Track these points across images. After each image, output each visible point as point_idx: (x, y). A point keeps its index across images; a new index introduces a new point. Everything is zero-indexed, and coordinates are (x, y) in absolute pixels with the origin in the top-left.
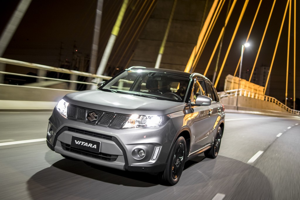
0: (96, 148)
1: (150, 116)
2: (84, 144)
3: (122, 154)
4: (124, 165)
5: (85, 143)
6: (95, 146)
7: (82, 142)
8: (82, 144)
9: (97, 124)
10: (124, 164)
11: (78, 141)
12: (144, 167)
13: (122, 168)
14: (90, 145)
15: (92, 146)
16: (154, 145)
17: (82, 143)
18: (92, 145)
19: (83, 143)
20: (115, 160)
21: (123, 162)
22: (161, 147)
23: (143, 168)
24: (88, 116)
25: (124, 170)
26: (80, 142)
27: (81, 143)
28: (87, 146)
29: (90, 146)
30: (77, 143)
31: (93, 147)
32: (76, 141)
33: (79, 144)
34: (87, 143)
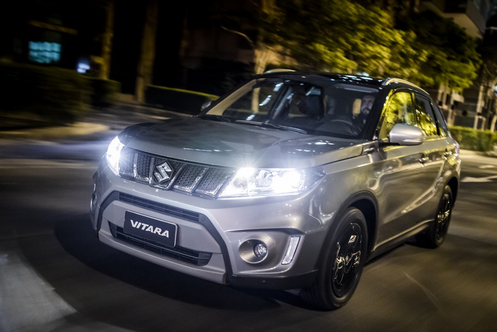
0: (168, 236)
1: (280, 171)
2: (147, 227)
3: (220, 252)
5: (148, 226)
6: (166, 234)
7: (143, 224)
8: (143, 229)
9: (171, 188)
10: (223, 271)
11: (137, 223)
12: (265, 279)
13: (220, 279)
14: (158, 231)
15: (161, 233)
16: (286, 233)
18: (160, 230)
19: (145, 225)
21: (222, 267)
22: (302, 238)
23: (264, 281)
24: (155, 170)
26: (140, 224)
27: (142, 226)
28: (152, 231)
29: (157, 233)
30: (134, 226)
31: (163, 234)
32: (132, 221)
33: (138, 227)
34: (151, 227)
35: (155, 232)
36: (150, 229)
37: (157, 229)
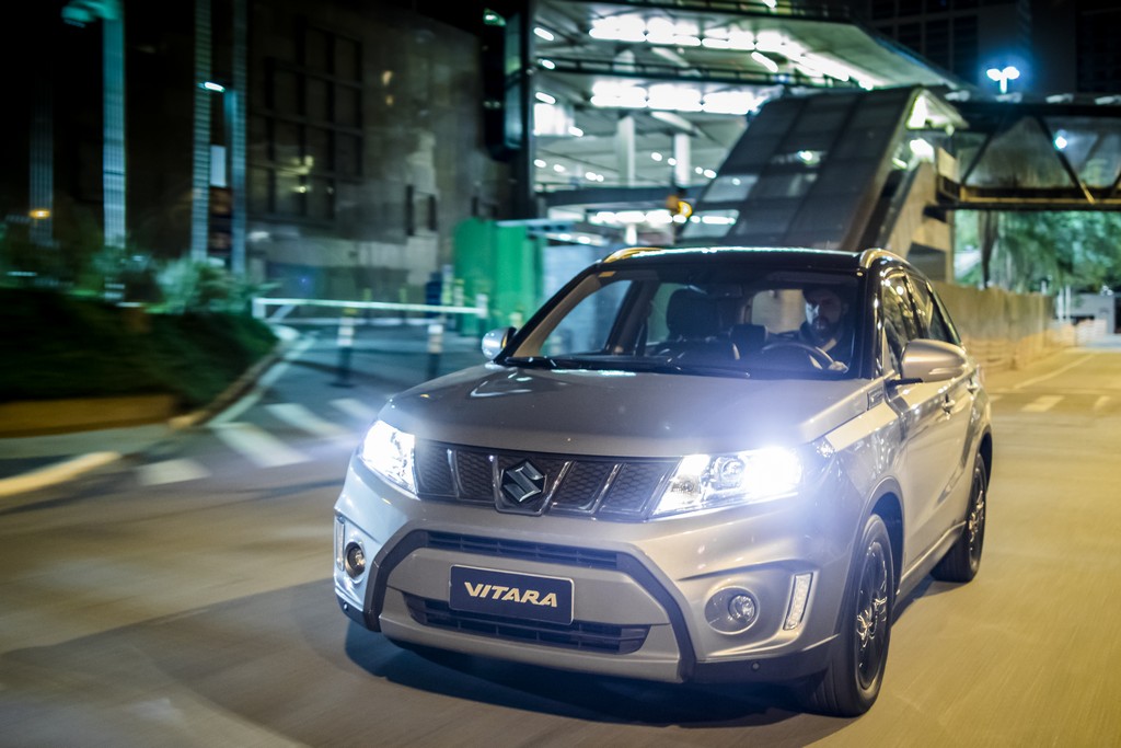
0: (554, 604)
2: (504, 593)
3: (668, 621)
4: (677, 662)
5: (506, 589)
6: (551, 600)
7: (494, 588)
8: (496, 597)
9: (547, 511)
10: (675, 657)
11: (480, 586)
12: (758, 661)
13: (672, 675)
14: (532, 596)
15: (539, 600)
16: (788, 568)
17: (495, 591)
18: (537, 594)
19: (499, 590)
20: (637, 644)
21: (672, 651)
22: (816, 574)
23: (756, 666)
24: (507, 480)
25: (681, 681)
26: (488, 587)
27: (492, 592)
28: (517, 600)
29: (528, 601)
30: (473, 593)
31: (545, 602)
32: (468, 585)
33: (483, 595)
34: (516, 591)
35: (524, 600)
36: (513, 595)
37: (528, 592)
